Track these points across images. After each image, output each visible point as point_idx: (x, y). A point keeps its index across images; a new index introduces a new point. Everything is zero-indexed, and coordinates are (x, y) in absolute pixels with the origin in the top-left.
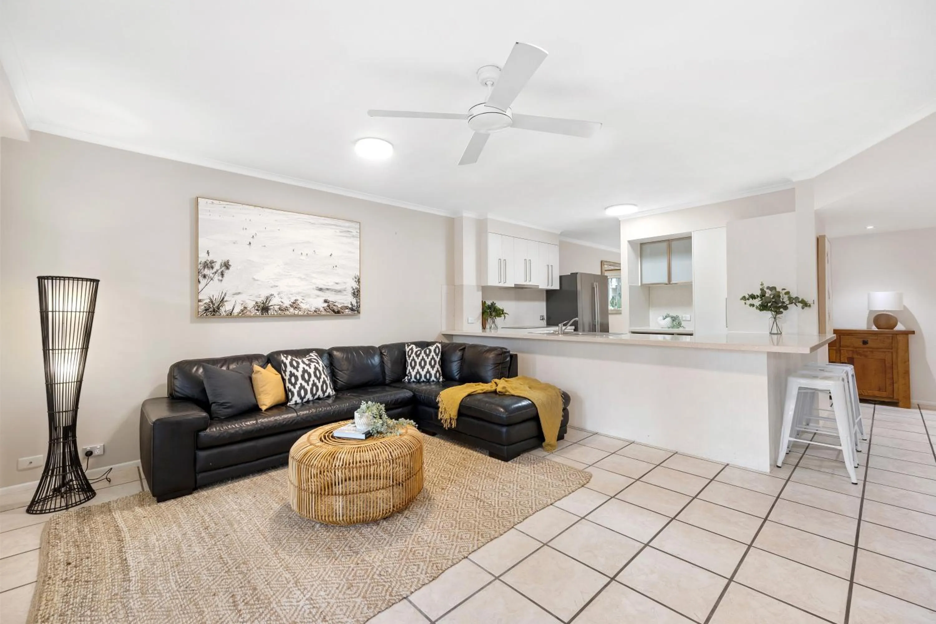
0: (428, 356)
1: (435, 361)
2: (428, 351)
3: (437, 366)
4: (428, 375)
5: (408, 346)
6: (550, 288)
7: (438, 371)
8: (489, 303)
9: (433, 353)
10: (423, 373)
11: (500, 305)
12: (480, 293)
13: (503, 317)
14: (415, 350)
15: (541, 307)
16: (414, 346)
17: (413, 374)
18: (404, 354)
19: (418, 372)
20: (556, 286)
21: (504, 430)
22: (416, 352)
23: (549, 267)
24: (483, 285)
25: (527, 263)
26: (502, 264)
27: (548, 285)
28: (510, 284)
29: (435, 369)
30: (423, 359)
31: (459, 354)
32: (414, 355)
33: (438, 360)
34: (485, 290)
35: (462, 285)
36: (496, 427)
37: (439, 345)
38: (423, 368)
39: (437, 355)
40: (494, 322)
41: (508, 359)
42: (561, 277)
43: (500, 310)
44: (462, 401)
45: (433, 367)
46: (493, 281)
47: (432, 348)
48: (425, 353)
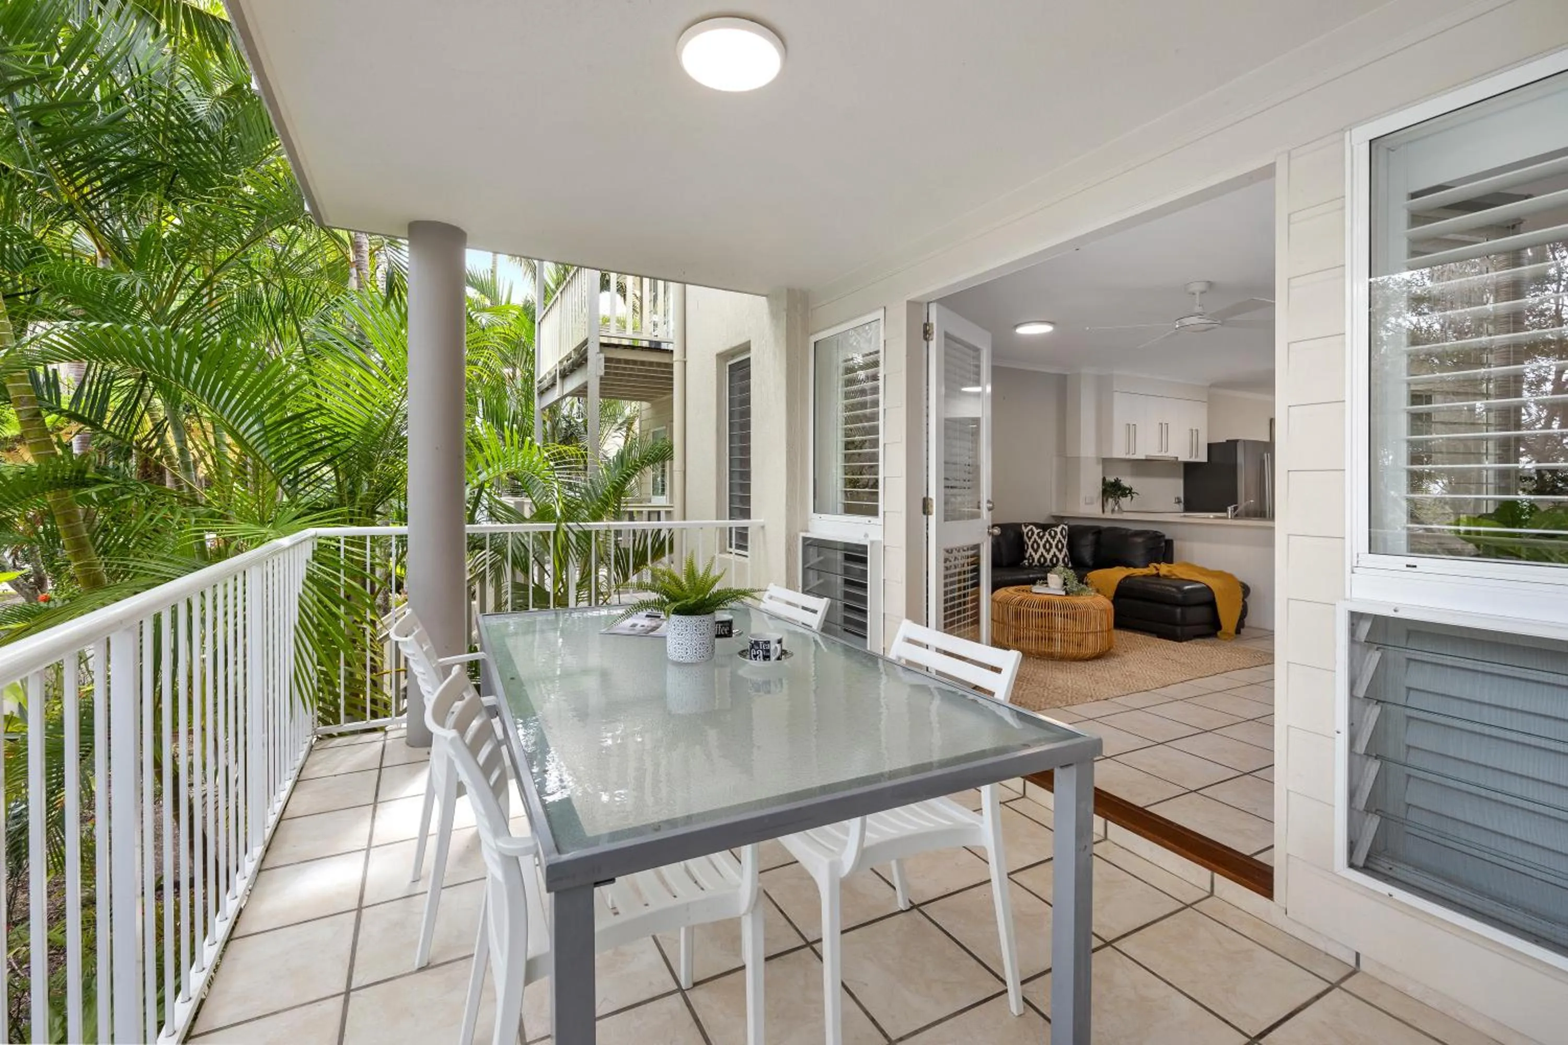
0: (1053, 538)
1: (1063, 545)
2: (1053, 533)
3: (1065, 550)
4: (1055, 559)
5: (1026, 526)
6: (1193, 460)
7: (1066, 556)
8: (1111, 479)
9: (1059, 535)
10: (1049, 557)
11: (1126, 482)
12: (1100, 468)
13: (1129, 498)
14: (1036, 531)
15: (1176, 486)
16: (1034, 528)
17: (1036, 557)
18: (1020, 535)
19: (1042, 555)
20: (1203, 458)
21: (1179, 610)
22: (1038, 534)
23: (1194, 433)
24: (1104, 456)
25: (1164, 428)
26: (1131, 429)
27: (1191, 457)
28: (1140, 455)
29: (1063, 553)
30: (1047, 541)
31: (1091, 538)
32: (1035, 536)
33: (1065, 543)
34: (1107, 462)
35: (1079, 458)
36: (1167, 607)
37: (1066, 527)
38: (1048, 551)
39: (1064, 537)
40: (1117, 503)
41: (1163, 544)
42: (1210, 446)
43: (1126, 489)
44: (1120, 582)
45: (1060, 551)
46: (1119, 452)
47: (1058, 530)
48: (1050, 534)
